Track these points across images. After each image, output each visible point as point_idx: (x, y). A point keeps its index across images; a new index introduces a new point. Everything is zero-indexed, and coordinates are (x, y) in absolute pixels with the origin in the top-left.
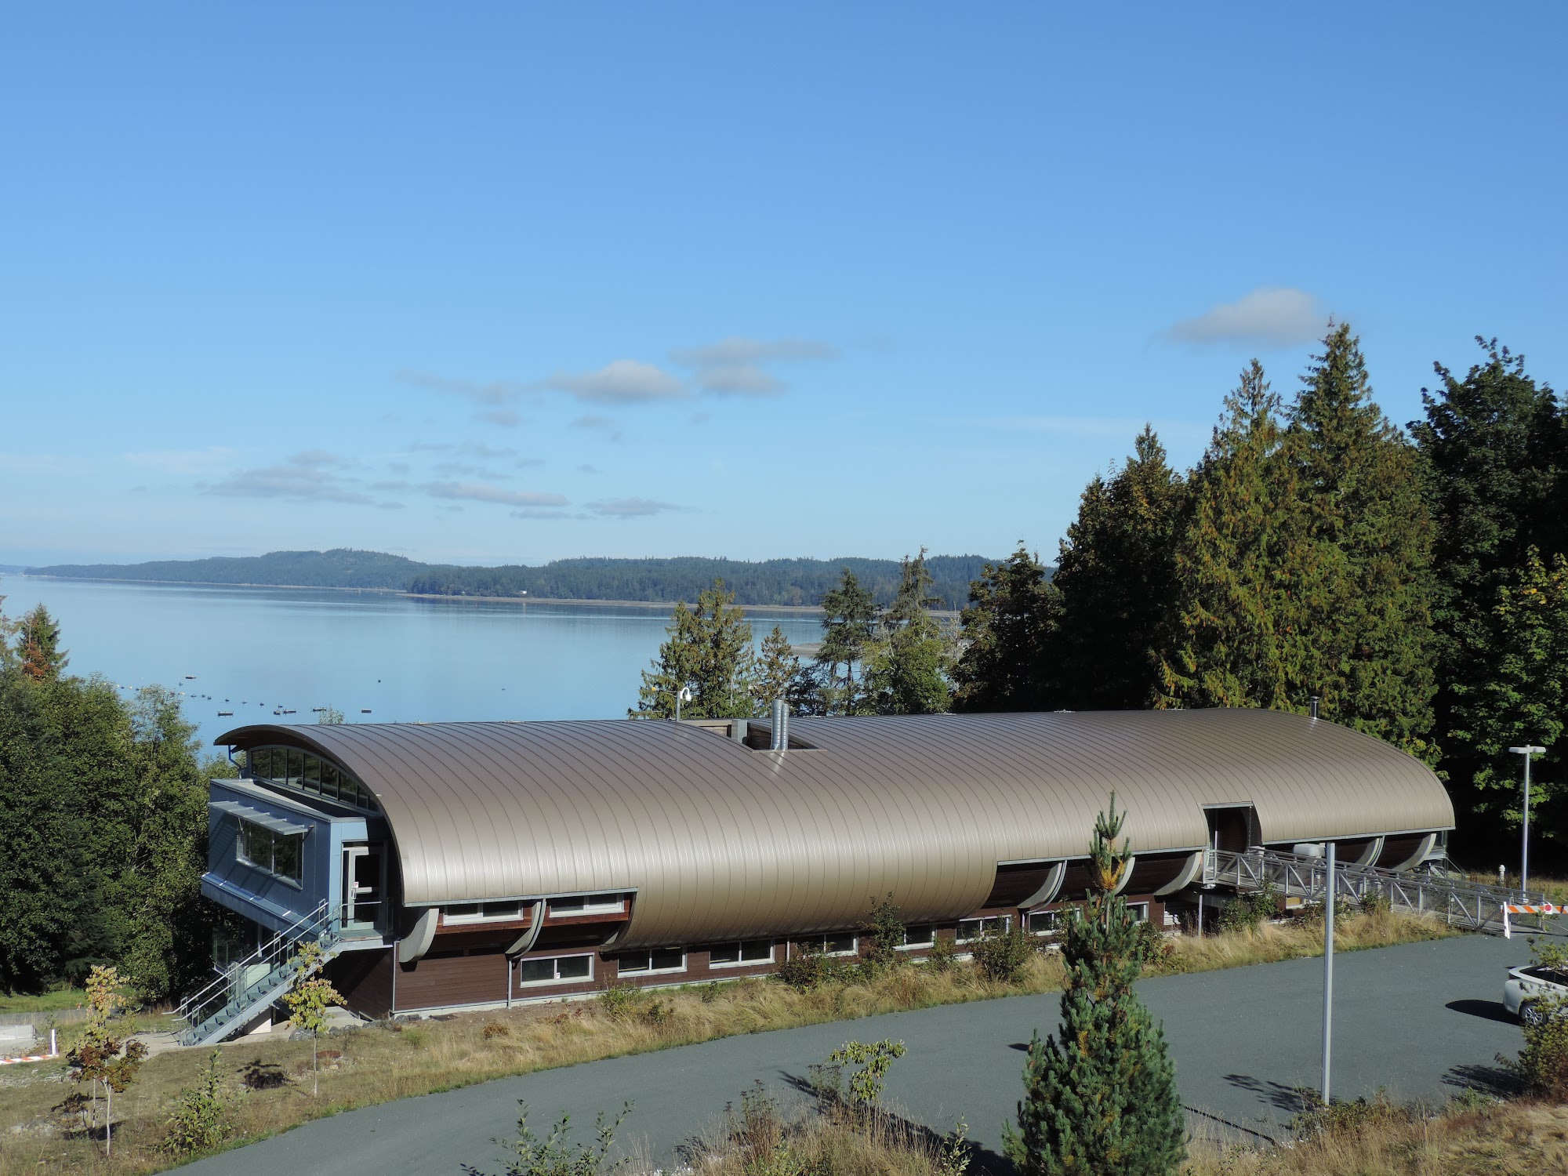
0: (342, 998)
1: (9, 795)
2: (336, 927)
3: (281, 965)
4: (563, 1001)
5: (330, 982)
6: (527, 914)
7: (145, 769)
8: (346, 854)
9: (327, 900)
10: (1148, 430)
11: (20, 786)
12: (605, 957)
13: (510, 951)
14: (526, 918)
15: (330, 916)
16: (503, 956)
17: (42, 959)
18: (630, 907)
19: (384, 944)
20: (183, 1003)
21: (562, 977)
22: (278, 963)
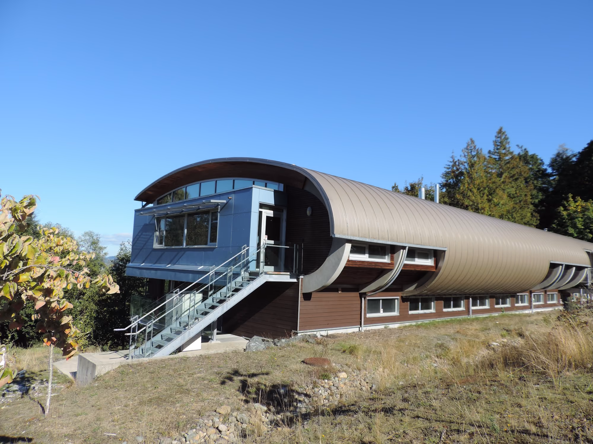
2: (252, 267)
3: (214, 293)
4: (385, 328)
6: (392, 259)
8: (261, 213)
9: (248, 246)
12: (404, 300)
13: (366, 290)
14: (392, 262)
15: (249, 258)
16: (357, 294)
18: (437, 263)
19: (291, 278)
20: (136, 320)
21: (384, 312)
22: (212, 292)
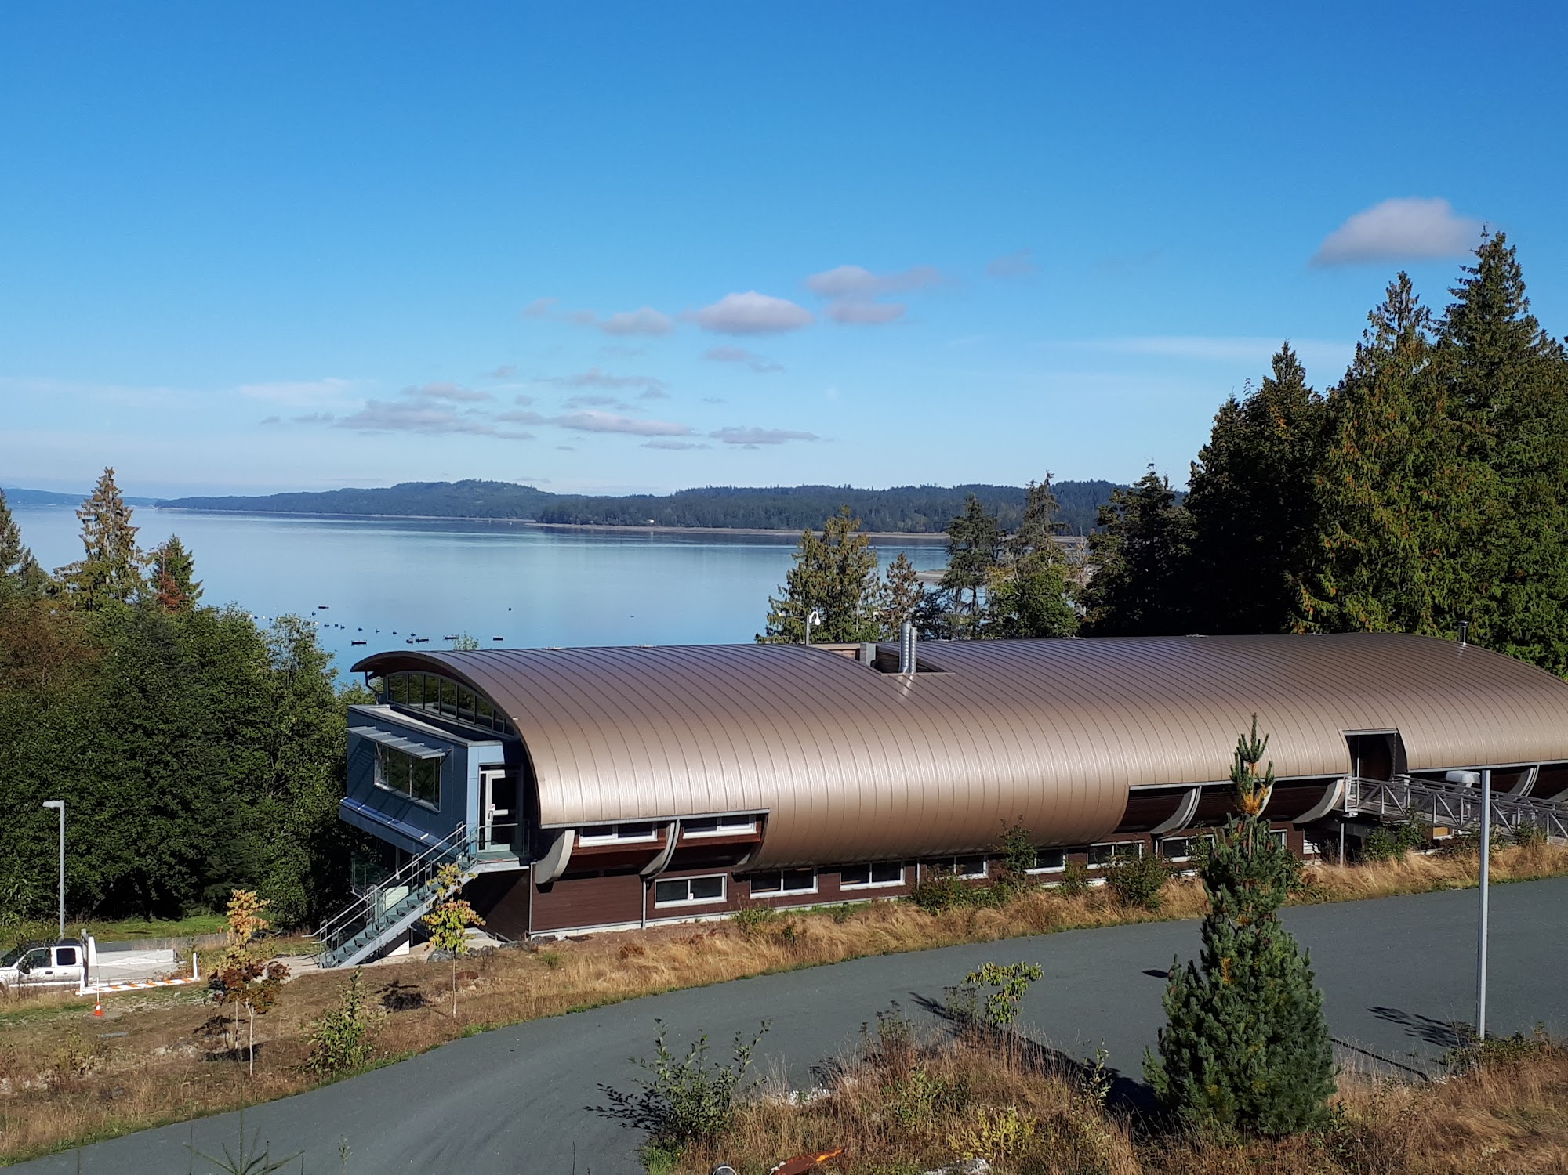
0: (481, 919)
1: (146, 724)
2: (473, 849)
3: (419, 887)
4: (696, 921)
5: (469, 903)
6: (661, 835)
7: (282, 697)
8: (483, 777)
9: (465, 823)
10: (1286, 349)
11: (158, 714)
12: (738, 878)
13: (644, 872)
14: (660, 839)
15: (468, 839)
16: (636, 877)
17: (181, 885)
18: (761, 828)
19: (521, 865)
20: (323, 925)
21: (695, 897)
22: (417, 886)
